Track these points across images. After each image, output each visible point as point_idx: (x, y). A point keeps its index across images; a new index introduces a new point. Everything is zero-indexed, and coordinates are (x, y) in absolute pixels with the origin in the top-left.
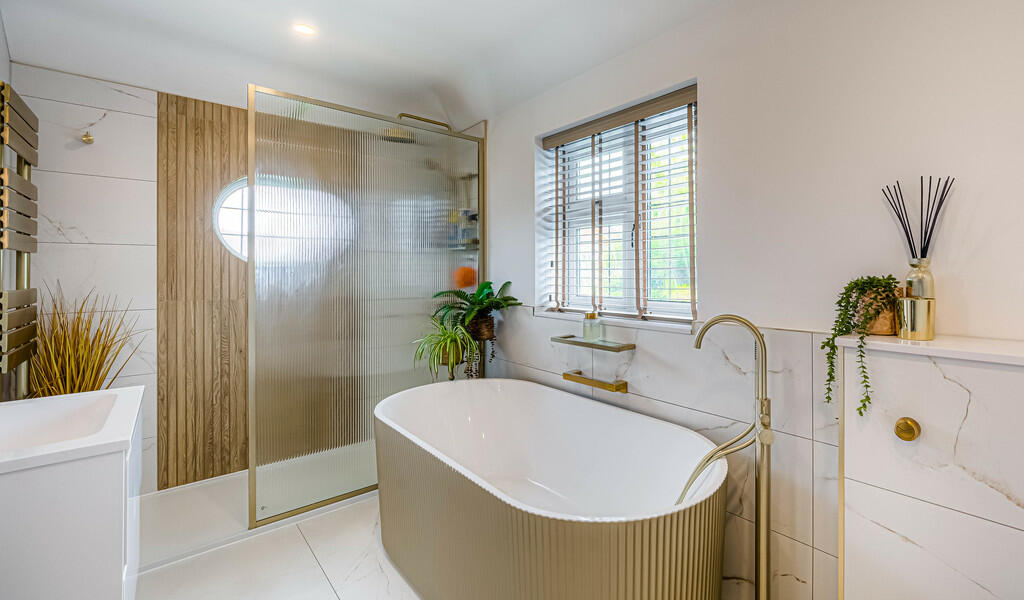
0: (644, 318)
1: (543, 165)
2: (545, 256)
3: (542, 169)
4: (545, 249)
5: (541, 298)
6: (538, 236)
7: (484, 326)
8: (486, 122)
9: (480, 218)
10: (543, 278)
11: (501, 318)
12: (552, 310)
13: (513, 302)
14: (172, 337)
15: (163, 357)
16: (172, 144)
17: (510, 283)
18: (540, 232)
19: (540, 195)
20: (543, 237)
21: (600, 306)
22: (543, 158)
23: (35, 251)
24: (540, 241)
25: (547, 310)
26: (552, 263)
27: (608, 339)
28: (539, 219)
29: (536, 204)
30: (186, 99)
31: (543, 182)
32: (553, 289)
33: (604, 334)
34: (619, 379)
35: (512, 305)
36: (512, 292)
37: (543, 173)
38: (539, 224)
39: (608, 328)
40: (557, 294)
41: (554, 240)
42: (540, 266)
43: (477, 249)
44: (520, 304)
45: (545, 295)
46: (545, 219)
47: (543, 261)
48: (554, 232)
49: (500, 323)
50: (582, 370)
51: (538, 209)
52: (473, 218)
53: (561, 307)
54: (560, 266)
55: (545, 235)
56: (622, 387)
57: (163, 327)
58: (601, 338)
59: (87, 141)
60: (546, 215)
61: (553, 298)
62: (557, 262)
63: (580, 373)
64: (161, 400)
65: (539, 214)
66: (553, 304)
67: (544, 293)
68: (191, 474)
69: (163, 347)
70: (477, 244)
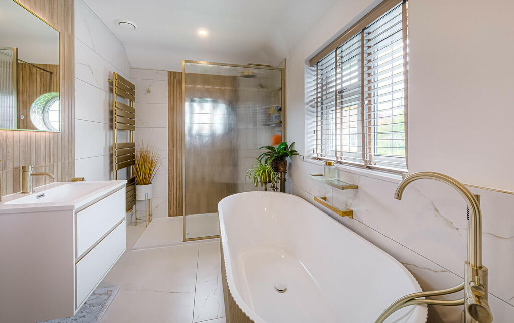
0: (369, 168)
1: (310, 76)
2: (311, 127)
3: (309, 78)
4: (311, 123)
5: (309, 151)
6: (306, 116)
7: (280, 164)
8: (285, 60)
9: (282, 109)
10: (310, 140)
11: (290, 161)
12: (315, 158)
13: (295, 153)
14: (172, 161)
15: (170, 168)
16: (172, 89)
17: (294, 142)
18: (308, 114)
19: (308, 93)
20: (310, 117)
21: (341, 158)
22: (310, 71)
23: (134, 130)
24: (308, 119)
25: (312, 159)
26: (314, 131)
27: (341, 179)
28: (307, 107)
29: (305, 98)
30: (176, 73)
31: (310, 85)
32: (315, 147)
33: (339, 176)
34: (347, 207)
35: (295, 154)
36: (296, 148)
37: (309, 80)
38: (307, 109)
39: (341, 172)
40: (317, 149)
41: (316, 118)
42: (308, 133)
43: (281, 126)
44: (298, 154)
45: (311, 150)
46: (311, 106)
47: (310, 131)
48: (316, 113)
49: (290, 164)
50: (327, 196)
51: (306, 101)
52: (279, 110)
53: (319, 157)
54: (319, 133)
55: (311, 115)
56: (350, 213)
57: (170, 157)
58: (337, 178)
59: (148, 92)
60: (312, 104)
61: (315, 152)
62: (317, 130)
63: (325, 199)
64: (169, 184)
65: (307, 104)
66: (315, 155)
67: (310, 149)
68: (178, 213)
69: (170, 165)
70: (281, 123)
